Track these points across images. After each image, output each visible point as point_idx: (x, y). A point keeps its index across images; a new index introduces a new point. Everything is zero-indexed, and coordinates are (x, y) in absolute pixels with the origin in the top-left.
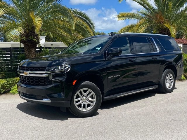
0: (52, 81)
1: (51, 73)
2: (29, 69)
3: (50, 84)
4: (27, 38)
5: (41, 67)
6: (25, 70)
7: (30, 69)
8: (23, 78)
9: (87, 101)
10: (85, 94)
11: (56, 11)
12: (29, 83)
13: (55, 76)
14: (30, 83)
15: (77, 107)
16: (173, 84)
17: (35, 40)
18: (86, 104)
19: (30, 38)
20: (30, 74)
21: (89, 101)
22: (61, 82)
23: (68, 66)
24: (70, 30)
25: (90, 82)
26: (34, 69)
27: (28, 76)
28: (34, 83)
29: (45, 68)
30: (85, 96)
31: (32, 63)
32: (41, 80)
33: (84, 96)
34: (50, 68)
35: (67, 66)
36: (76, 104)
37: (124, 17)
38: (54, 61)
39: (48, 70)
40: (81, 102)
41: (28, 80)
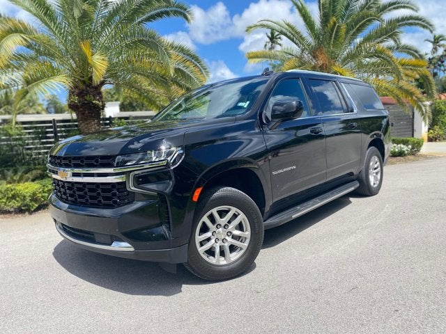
0: (134, 193)
1: (131, 171)
2: (70, 162)
3: (130, 202)
4: (81, 99)
5: (103, 157)
6: (61, 165)
7: (73, 162)
8: (63, 187)
9: (227, 238)
10: (223, 221)
11: (134, 43)
12: (73, 199)
13: (142, 180)
14: (76, 199)
15: (205, 257)
16: (379, 177)
17: (97, 102)
18: (227, 245)
19: (87, 98)
20: (75, 175)
21: (234, 237)
22: (161, 195)
23: (177, 151)
24: (164, 79)
25: (234, 189)
26: (82, 162)
27: (68, 180)
28: (87, 200)
29: (114, 157)
30: (223, 225)
31: (87, 146)
32: (104, 191)
33: (220, 225)
34: (126, 159)
35: (173, 151)
36: (201, 250)
37: (258, 57)
38: (138, 139)
39: (123, 164)
40: (213, 241)
41: (71, 192)
